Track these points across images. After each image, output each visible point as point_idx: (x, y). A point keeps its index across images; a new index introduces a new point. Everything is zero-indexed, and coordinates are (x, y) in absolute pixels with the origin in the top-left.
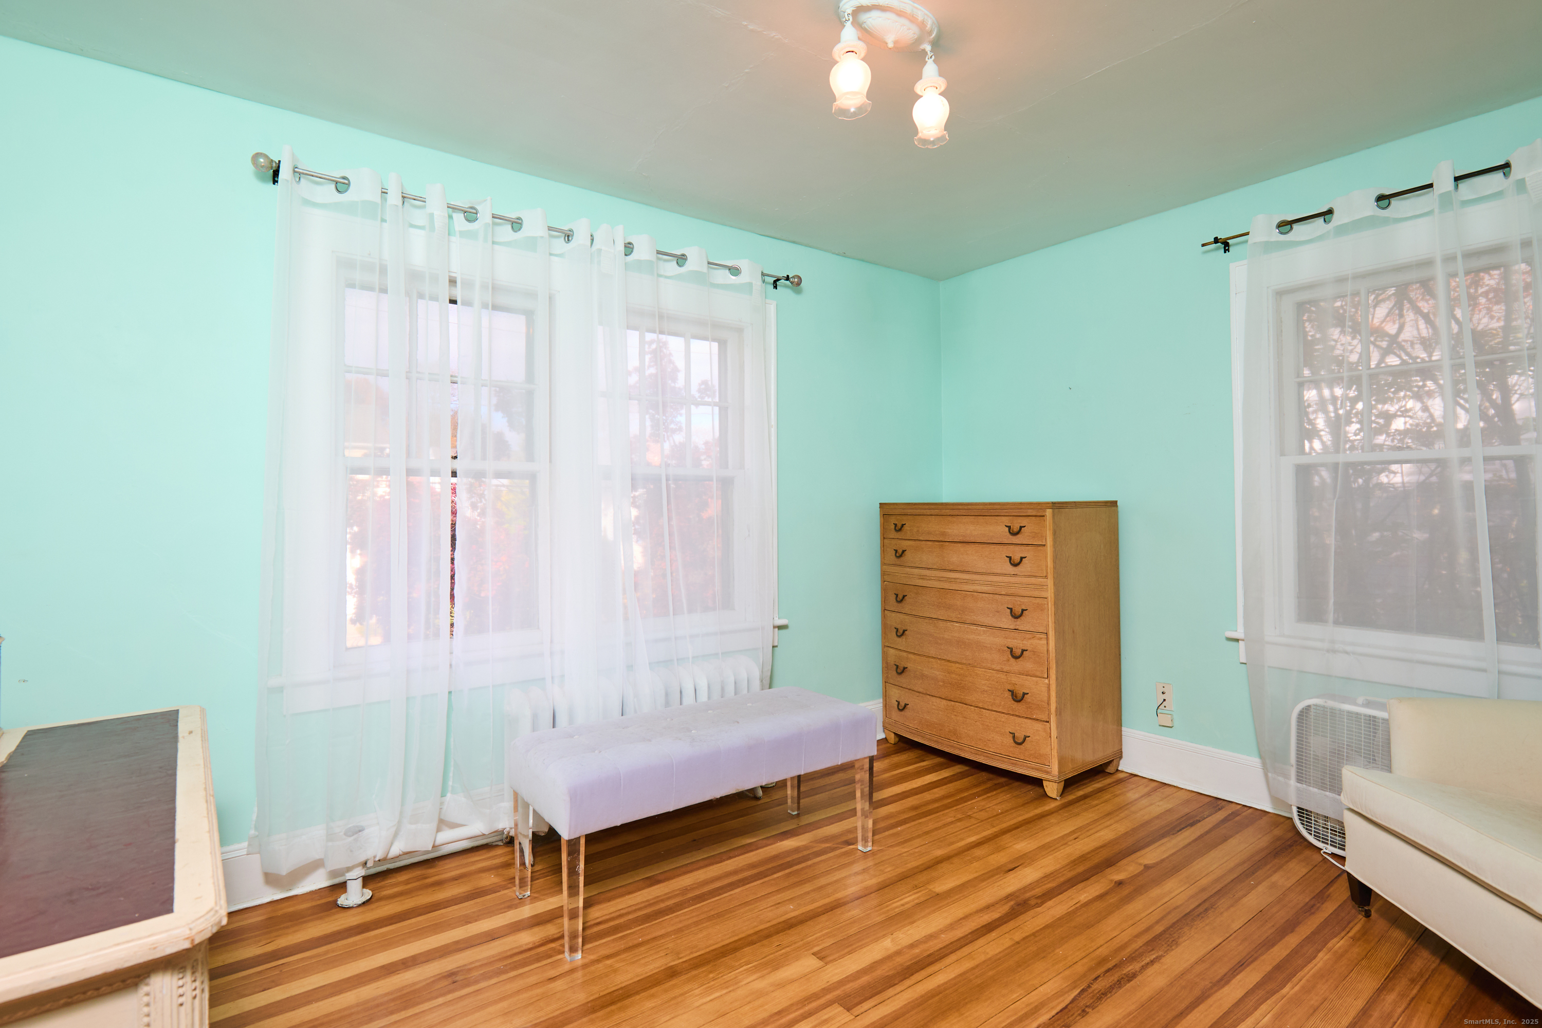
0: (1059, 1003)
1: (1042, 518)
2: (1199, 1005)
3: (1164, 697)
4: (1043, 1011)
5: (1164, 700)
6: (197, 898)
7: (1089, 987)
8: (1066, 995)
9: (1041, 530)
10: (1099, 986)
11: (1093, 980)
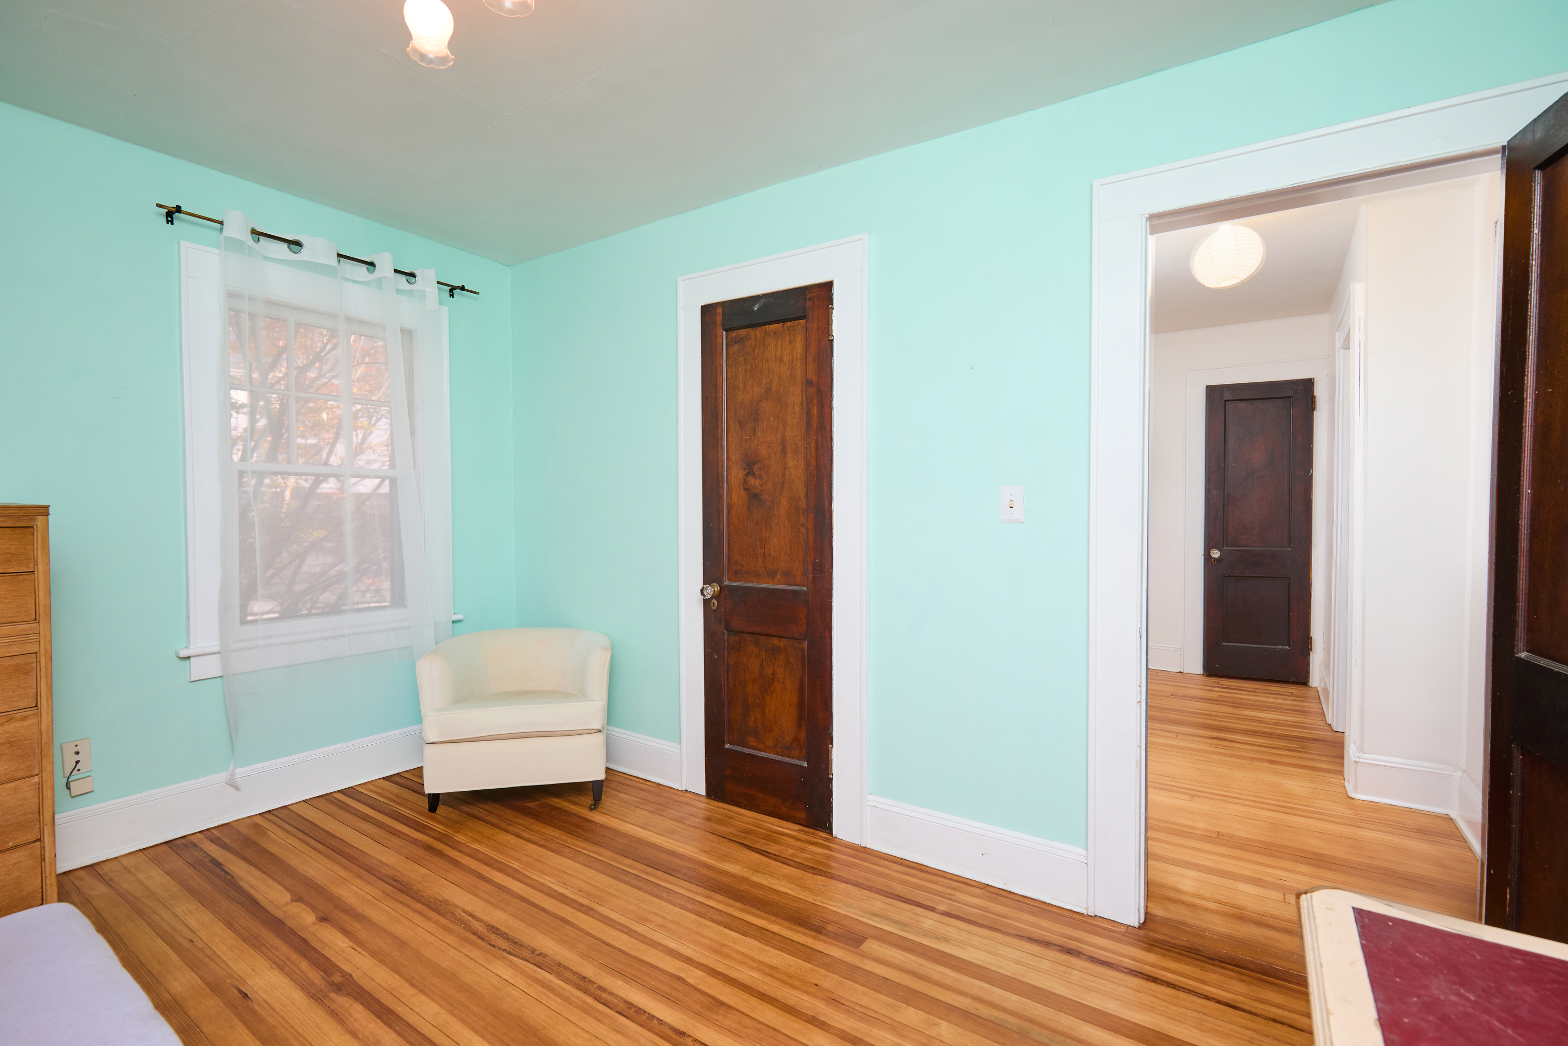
0: (528, 967)
1: (27, 530)
2: (532, 902)
3: (77, 758)
4: (538, 976)
5: (77, 762)
6: (1331, 909)
7: (505, 950)
8: (517, 963)
9: (25, 549)
10: (504, 944)
11: (495, 947)
